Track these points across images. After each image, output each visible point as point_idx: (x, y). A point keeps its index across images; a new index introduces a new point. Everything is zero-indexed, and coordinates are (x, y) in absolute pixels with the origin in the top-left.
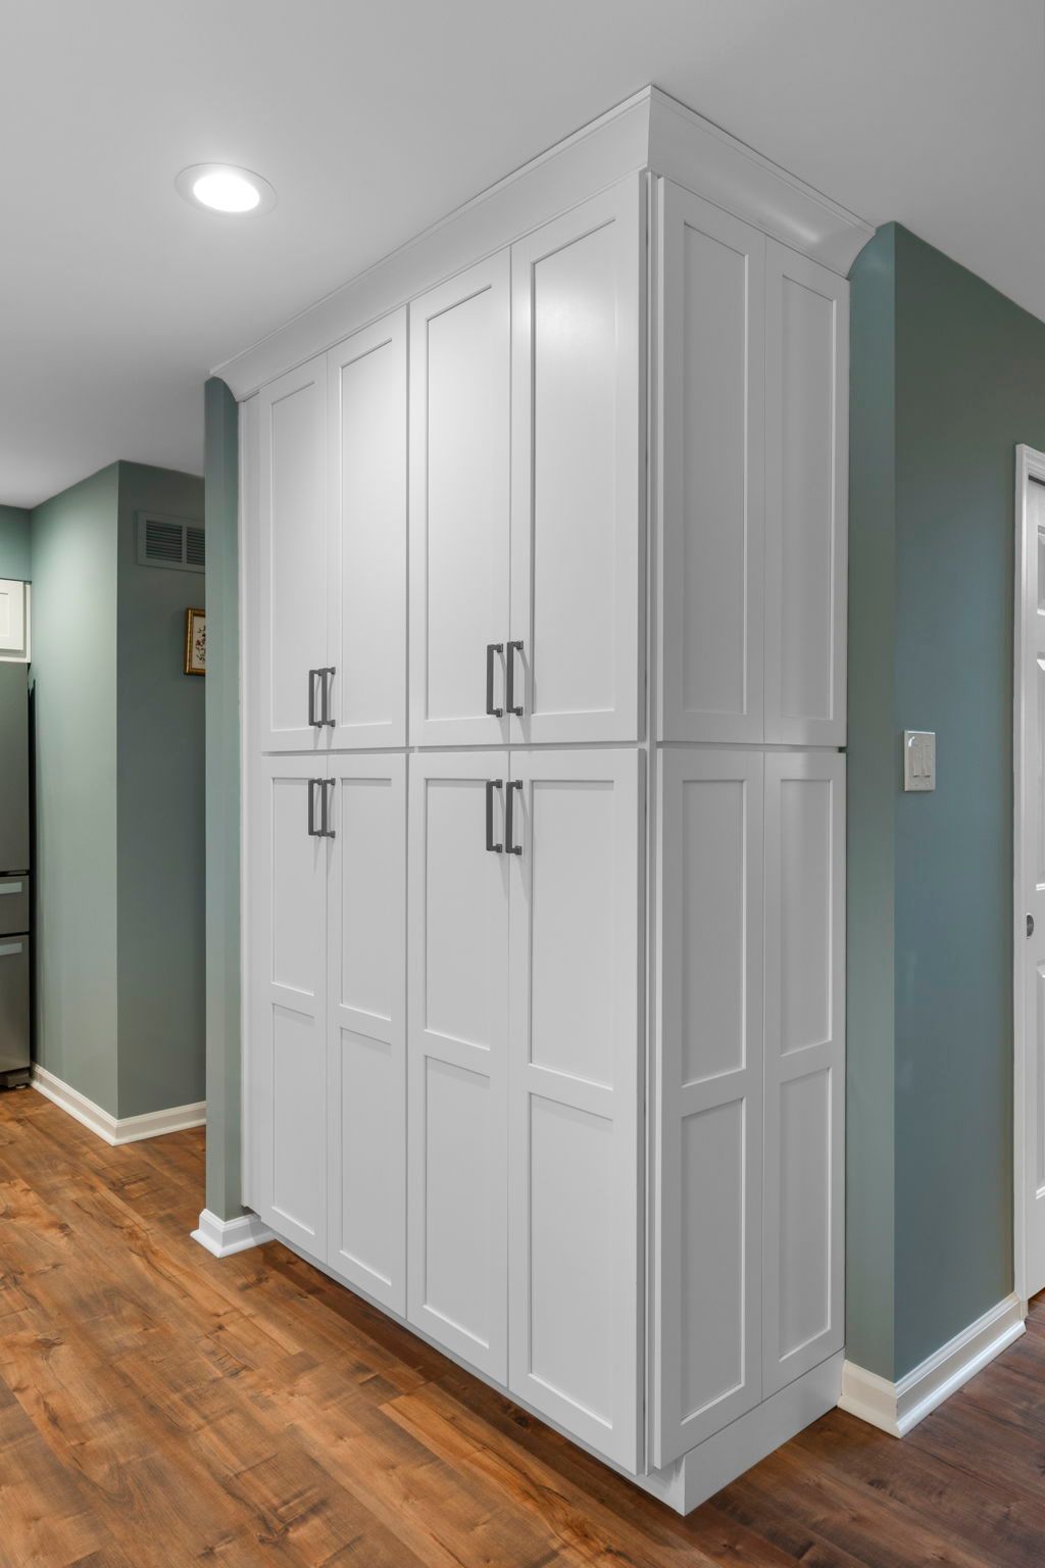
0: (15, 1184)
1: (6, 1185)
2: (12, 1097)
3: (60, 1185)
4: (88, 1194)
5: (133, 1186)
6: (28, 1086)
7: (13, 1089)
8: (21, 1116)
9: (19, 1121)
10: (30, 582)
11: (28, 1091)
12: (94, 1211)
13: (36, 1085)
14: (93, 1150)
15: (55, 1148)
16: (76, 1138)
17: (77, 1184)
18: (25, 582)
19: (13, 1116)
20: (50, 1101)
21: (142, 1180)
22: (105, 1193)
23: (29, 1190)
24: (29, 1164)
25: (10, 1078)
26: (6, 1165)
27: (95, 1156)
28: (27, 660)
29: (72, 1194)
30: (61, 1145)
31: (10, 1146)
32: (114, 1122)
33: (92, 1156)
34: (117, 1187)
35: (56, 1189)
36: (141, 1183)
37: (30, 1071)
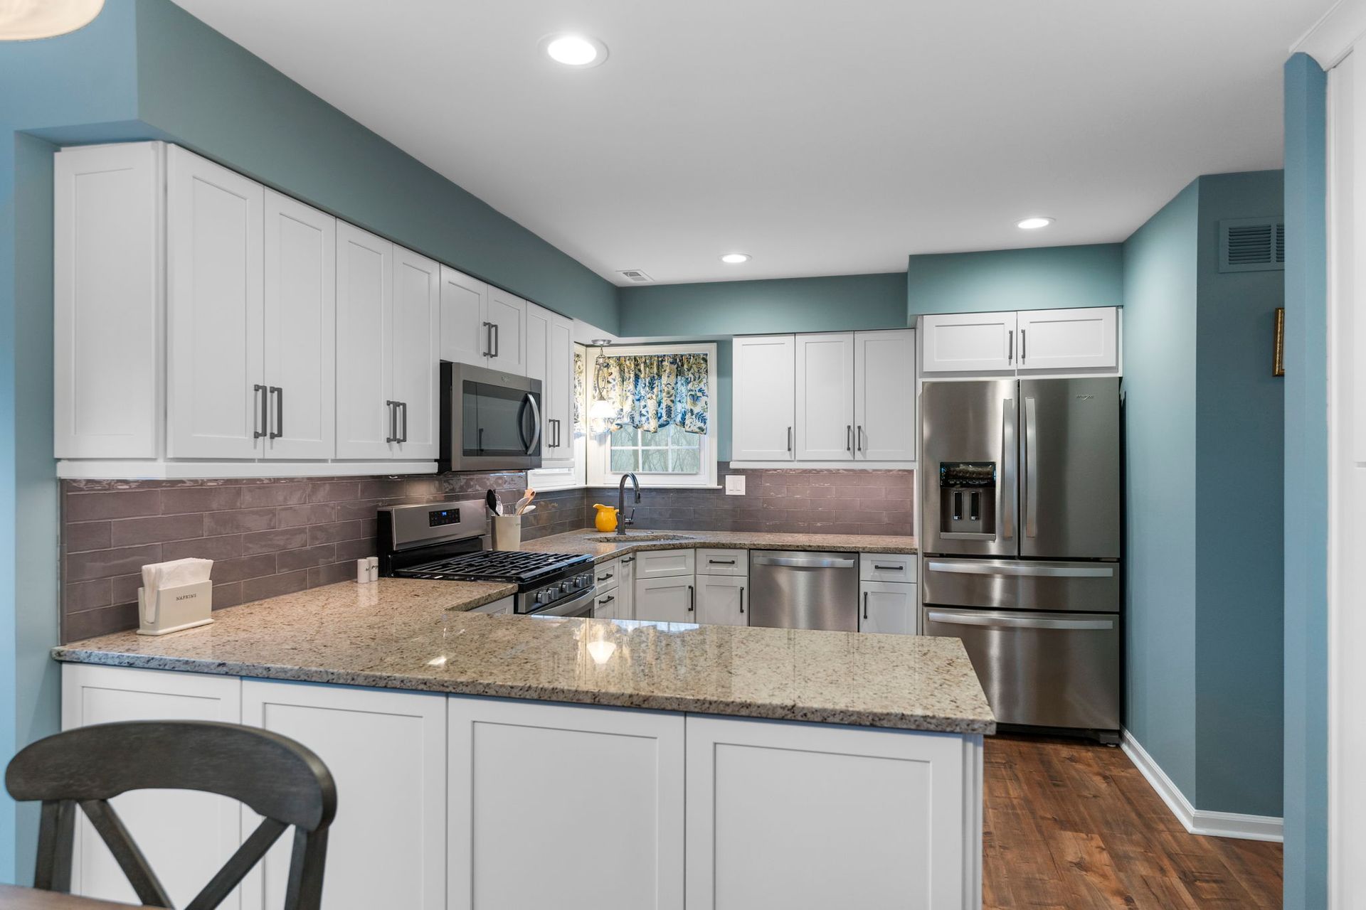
0: (1092, 839)
1: (1084, 835)
2: (1103, 753)
3: (1132, 855)
4: (1158, 875)
5: (1205, 885)
6: (1118, 746)
7: (1105, 746)
8: (1108, 773)
9: (1105, 778)
10: (1122, 306)
11: (1116, 751)
12: (1159, 893)
13: (1125, 747)
14: (1169, 830)
15: (1133, 815)
16: (1154, 812)
17: (1148, 860)
18: (1118, 307)
19: (1101, 771)
20: (1135, 767)
21: (1215, 881)
22: (1175, 880)
23: (1103, 849)
24: (1107, 823)
25: (1102, 735)
26: (1087, 817)
27: (1170, 838)
28: (1119, 375)
29: (1142, 869)
30: (1139, 815)
31: (1093, 799)
32: (1193, 811)
33: (1166, 836)
34: (1189, 880)
35: (1127, 857)
36: (1214, 885)
37: (1120, 734)
